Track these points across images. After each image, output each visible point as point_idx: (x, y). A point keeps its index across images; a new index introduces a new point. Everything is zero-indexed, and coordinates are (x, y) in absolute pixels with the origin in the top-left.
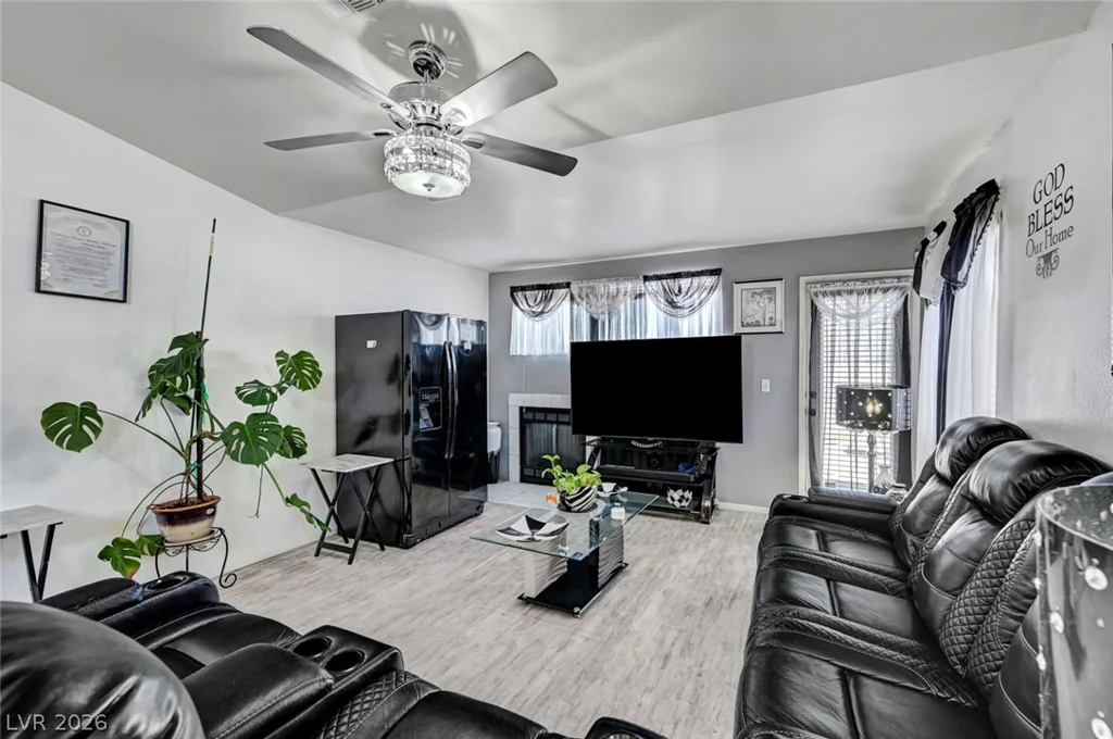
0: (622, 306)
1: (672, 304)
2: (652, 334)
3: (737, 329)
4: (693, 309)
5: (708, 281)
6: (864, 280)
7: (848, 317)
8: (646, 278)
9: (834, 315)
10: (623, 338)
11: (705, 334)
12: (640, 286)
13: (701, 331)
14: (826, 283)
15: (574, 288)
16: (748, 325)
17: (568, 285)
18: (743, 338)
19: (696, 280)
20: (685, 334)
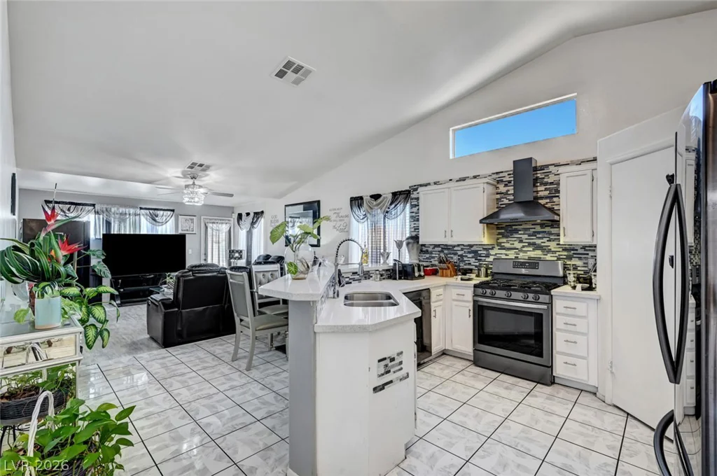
0: (128, 220)
1: (155, 220)
2: (144, 231)
3: (180, 232)
4: (162, 224)
5: (169, 213)
6: (221, 220)
7: (217, 230)
8: (141, 208)
9: (213, 229)
10: (128, 233)
11: (168, 233)
12: (138, 211)
13: (166, 232)
14: (210, 219)
15: (97, 207)
16: (184, 230)
17: (94, 205)
18: (187, 235)
19: (165, 213)
20: (159, 233)
